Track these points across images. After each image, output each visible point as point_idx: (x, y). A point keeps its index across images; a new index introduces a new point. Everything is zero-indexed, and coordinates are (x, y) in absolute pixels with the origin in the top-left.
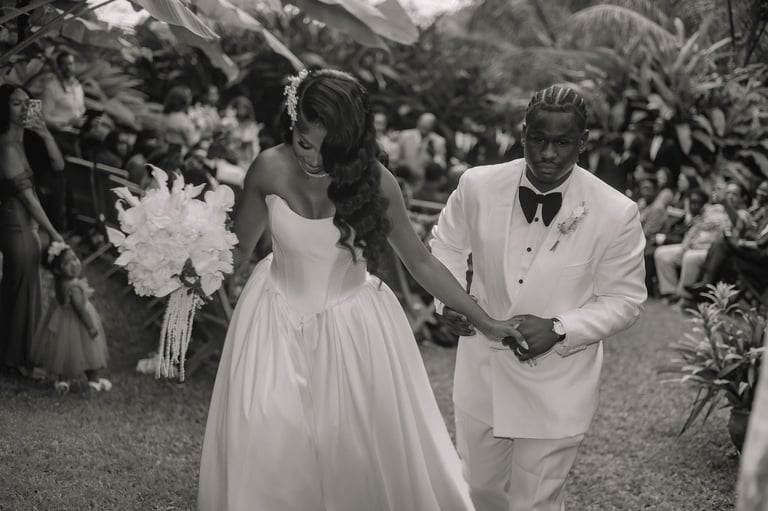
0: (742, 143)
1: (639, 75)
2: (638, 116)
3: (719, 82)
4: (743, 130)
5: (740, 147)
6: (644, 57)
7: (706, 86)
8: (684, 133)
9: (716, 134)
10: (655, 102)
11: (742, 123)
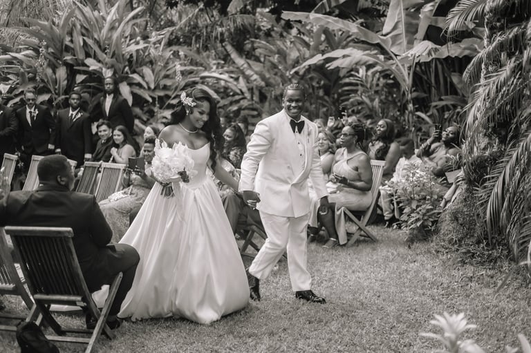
0: (169, 93)
1: (72, 41)
2: (80, 78)
3: (142, 45)
4: (168, 82)
5: (168, 97)
6: (74, 25)
7: (133, 48)
8: (125, 90)
9: (149, 88)
10: (93, 65)
11: (167, 77)
